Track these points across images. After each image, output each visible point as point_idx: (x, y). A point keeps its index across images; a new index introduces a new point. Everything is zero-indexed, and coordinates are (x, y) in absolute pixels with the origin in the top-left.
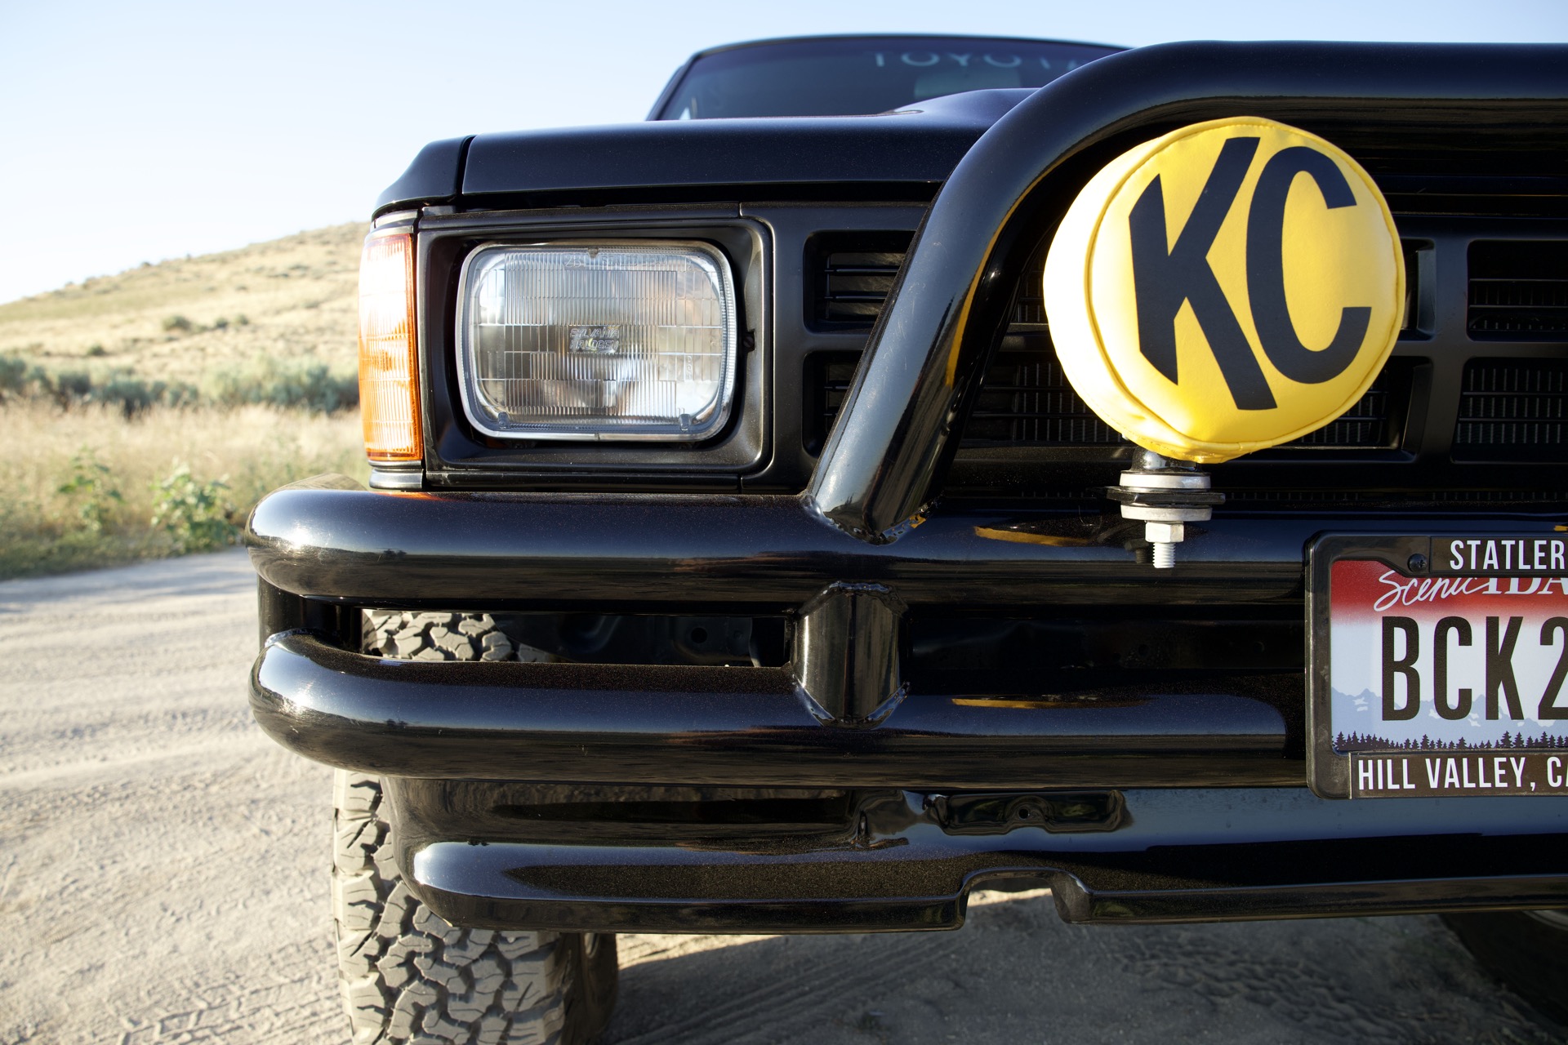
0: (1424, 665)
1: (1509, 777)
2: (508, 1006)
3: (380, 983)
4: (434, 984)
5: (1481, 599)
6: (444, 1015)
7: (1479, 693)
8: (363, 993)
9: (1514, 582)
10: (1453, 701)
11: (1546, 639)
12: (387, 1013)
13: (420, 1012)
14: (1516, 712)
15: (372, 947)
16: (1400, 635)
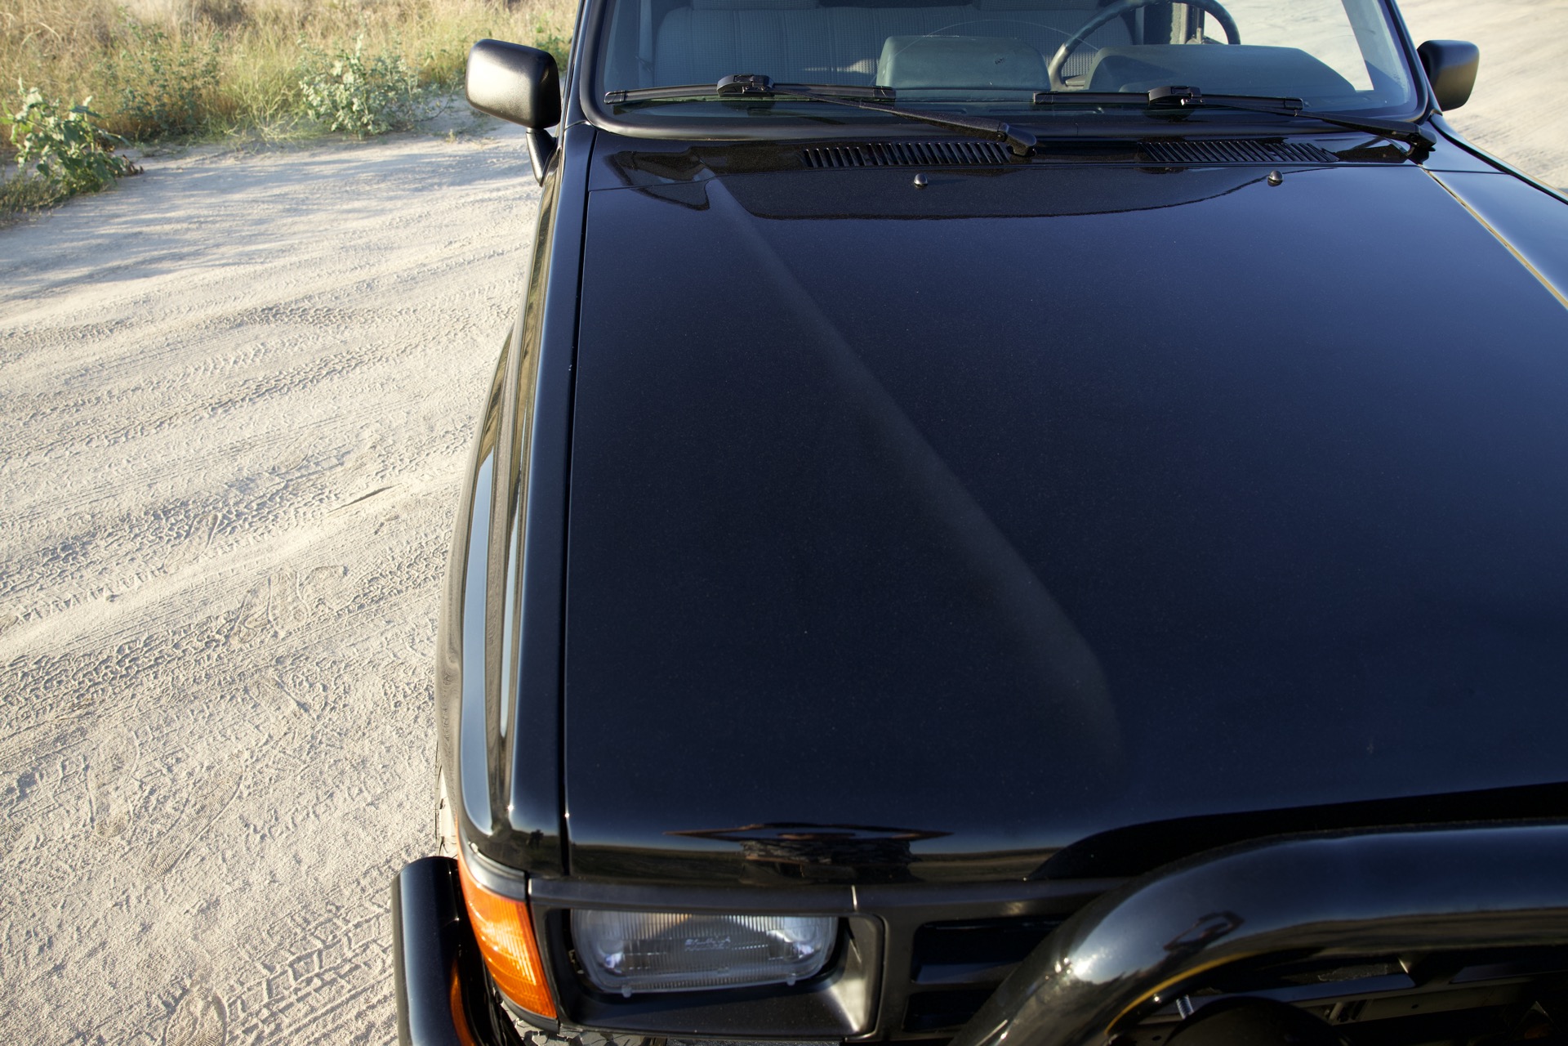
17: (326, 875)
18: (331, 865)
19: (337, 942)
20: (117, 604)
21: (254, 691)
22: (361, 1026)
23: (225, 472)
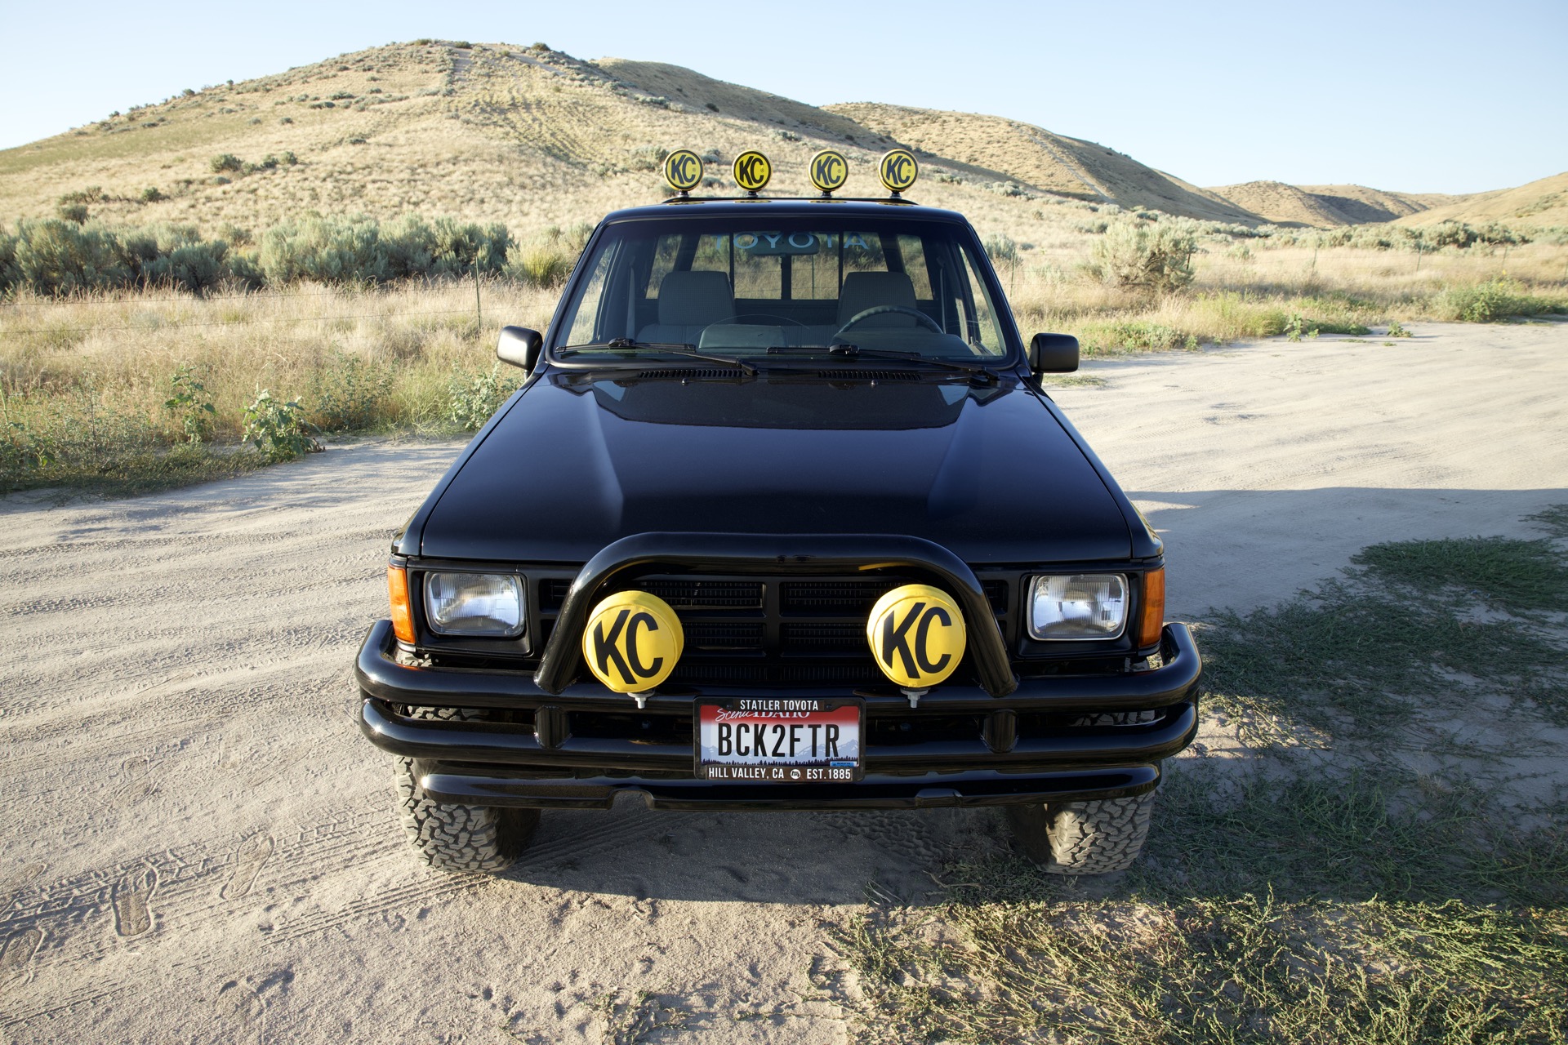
0: (733, 739)
1: (760, 774)
2: (470, 828)
3: (416, 817)
4: (438, 819)
5: (752, 718)
6: (443, 831)
7: (752, 748)
8: (409, 822)
9: (764, 713)
10: (743, 750)
11: (775, 731)
12: (420, 830)
13: (433, 830)
14: (764, 754)
15: (412, 803)
16: (725, 729)
17: (348, 794)
18: (352, 789)
19: (346, 820)
20: (255, 671)
21: (329, 714)
22: (349, 855)
23: (341, 614)
